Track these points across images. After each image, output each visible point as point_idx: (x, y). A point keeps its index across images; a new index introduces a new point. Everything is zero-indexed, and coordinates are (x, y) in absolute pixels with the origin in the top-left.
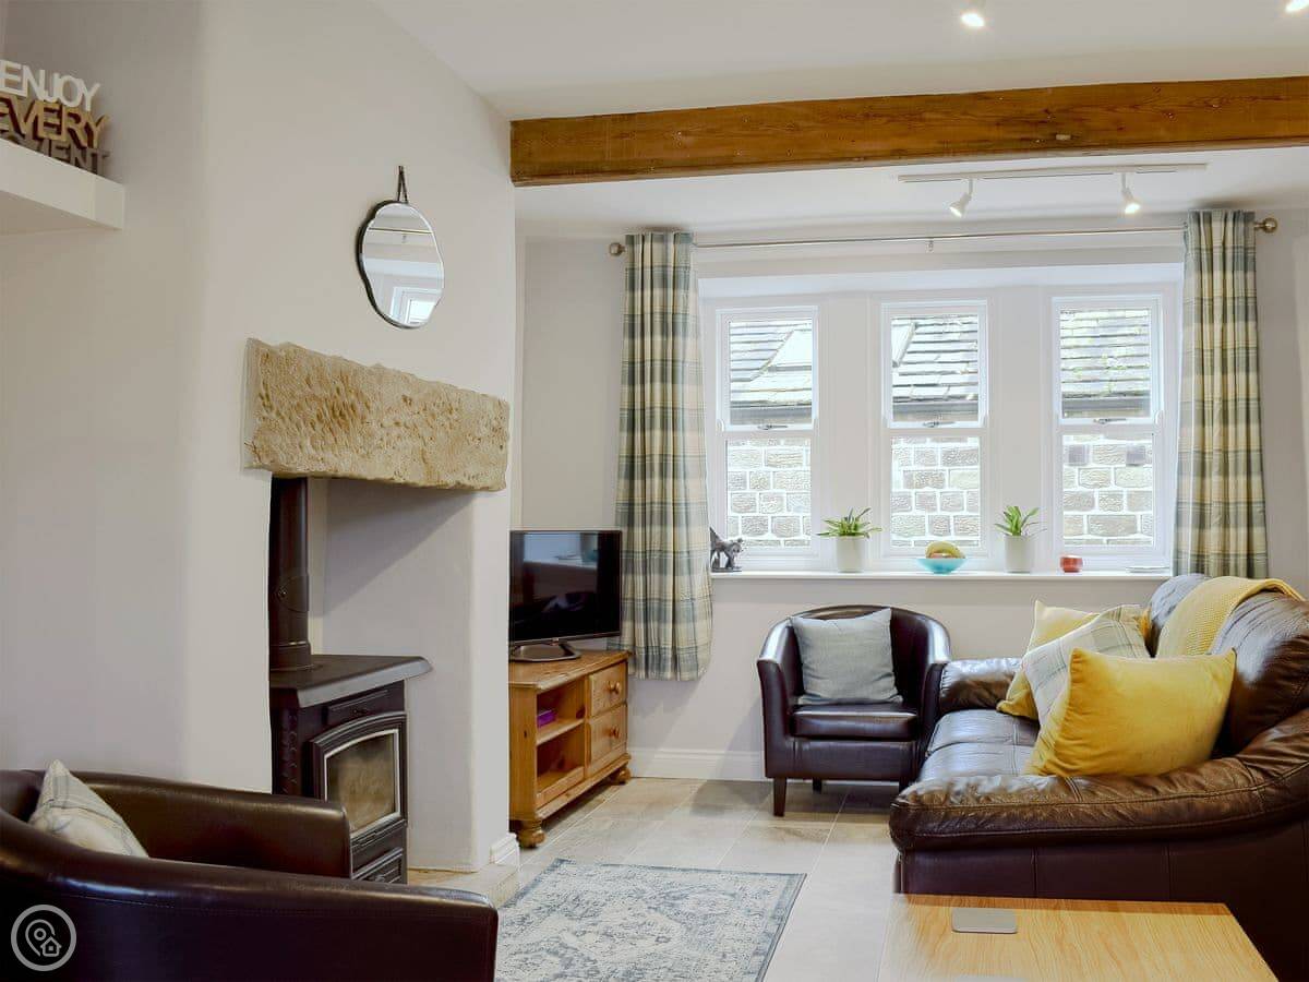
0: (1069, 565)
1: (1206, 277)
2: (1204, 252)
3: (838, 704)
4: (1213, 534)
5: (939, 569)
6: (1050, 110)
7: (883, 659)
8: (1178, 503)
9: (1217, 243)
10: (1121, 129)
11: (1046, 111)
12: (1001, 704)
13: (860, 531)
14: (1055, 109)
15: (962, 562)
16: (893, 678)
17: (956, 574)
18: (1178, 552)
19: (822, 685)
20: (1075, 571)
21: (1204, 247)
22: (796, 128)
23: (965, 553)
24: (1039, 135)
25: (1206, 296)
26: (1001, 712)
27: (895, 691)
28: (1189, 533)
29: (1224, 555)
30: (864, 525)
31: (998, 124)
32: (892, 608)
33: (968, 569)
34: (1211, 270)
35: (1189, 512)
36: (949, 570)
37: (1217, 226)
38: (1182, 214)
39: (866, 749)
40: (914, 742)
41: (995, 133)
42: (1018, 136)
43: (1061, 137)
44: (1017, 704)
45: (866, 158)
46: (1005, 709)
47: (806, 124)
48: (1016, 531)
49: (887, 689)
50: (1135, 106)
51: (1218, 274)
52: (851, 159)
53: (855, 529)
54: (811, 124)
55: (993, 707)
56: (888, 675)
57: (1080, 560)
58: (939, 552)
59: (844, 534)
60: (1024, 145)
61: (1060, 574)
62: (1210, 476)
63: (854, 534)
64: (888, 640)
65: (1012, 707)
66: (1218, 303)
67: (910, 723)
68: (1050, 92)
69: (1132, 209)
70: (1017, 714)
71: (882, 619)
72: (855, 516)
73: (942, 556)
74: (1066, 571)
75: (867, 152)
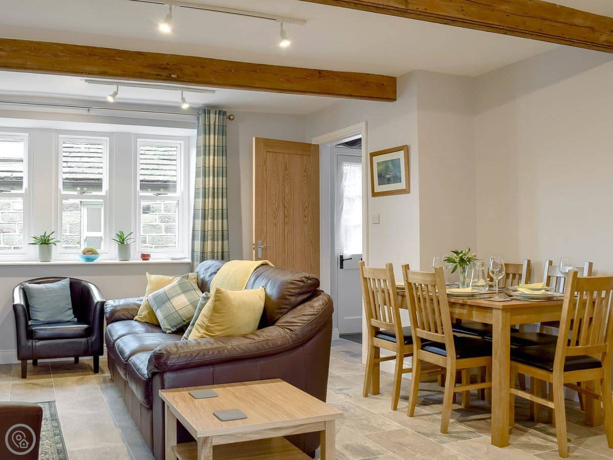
0: (145, 257)
1: (207, 136)
2: (207, 126)
3: (49, 323)
4: (209, 243)
5: (88, 259)
6: (169, 64)
7: (67, 302)
8: (193, 230)
9: (212, 123)
10: (197, 76)
11: (168, 64)
12: (136, 318)
13: (50, 242)
14: (172, 63)
15: (98, 257)
16: (72, 310)
17: (95, 262)
18: (193, 251)
19: (40, 315)
20: (148, 260)
21: (207, 124)
22: (56, 55)
23: (99, 252)
24: (164, 73)
25: (207, 144)
26: (136, 321)
27: (73, 316)
28: (198, 244)
29: (213, 252)
30: (52, 239)
31: (147, 67)
32: (70, 278)
33: (100, 260)
34: (210, 134)
35: (199, 234)
36: (93, 260)
37: (212, 116)
38: (199, 109)
39: (67, 343)
40: (89, 338)
41: (146, 70)
42: (155, 73)
43: (173, 76)
44: (145, 317)
45: (89, 74)
46: (138, 319)
47: (62, 54)
48: (123, 243)
49: (69, 315)
50: (203, 67)
51: (212, 136)
52: (82, 73)
53: (48, 241)
54: (64, 55)
55: (133, 319)
56: (70, 309)
57: (149, 255)
58: (88, 252)
59: (42, 244)
60: (159, 77)
61: (141, 261)
62: (208, 219)
63: (47, 244)
64: (69, 293)
65: (141, 318)
66: (212, 148)
67: (86, 330)
68: (169, 56)
69: (185, 106)
70: (143, 321)
71: (65, 283)
72: (47, 235)
73: (90, 254)
74: (143, 260)
75: (90, 71)
